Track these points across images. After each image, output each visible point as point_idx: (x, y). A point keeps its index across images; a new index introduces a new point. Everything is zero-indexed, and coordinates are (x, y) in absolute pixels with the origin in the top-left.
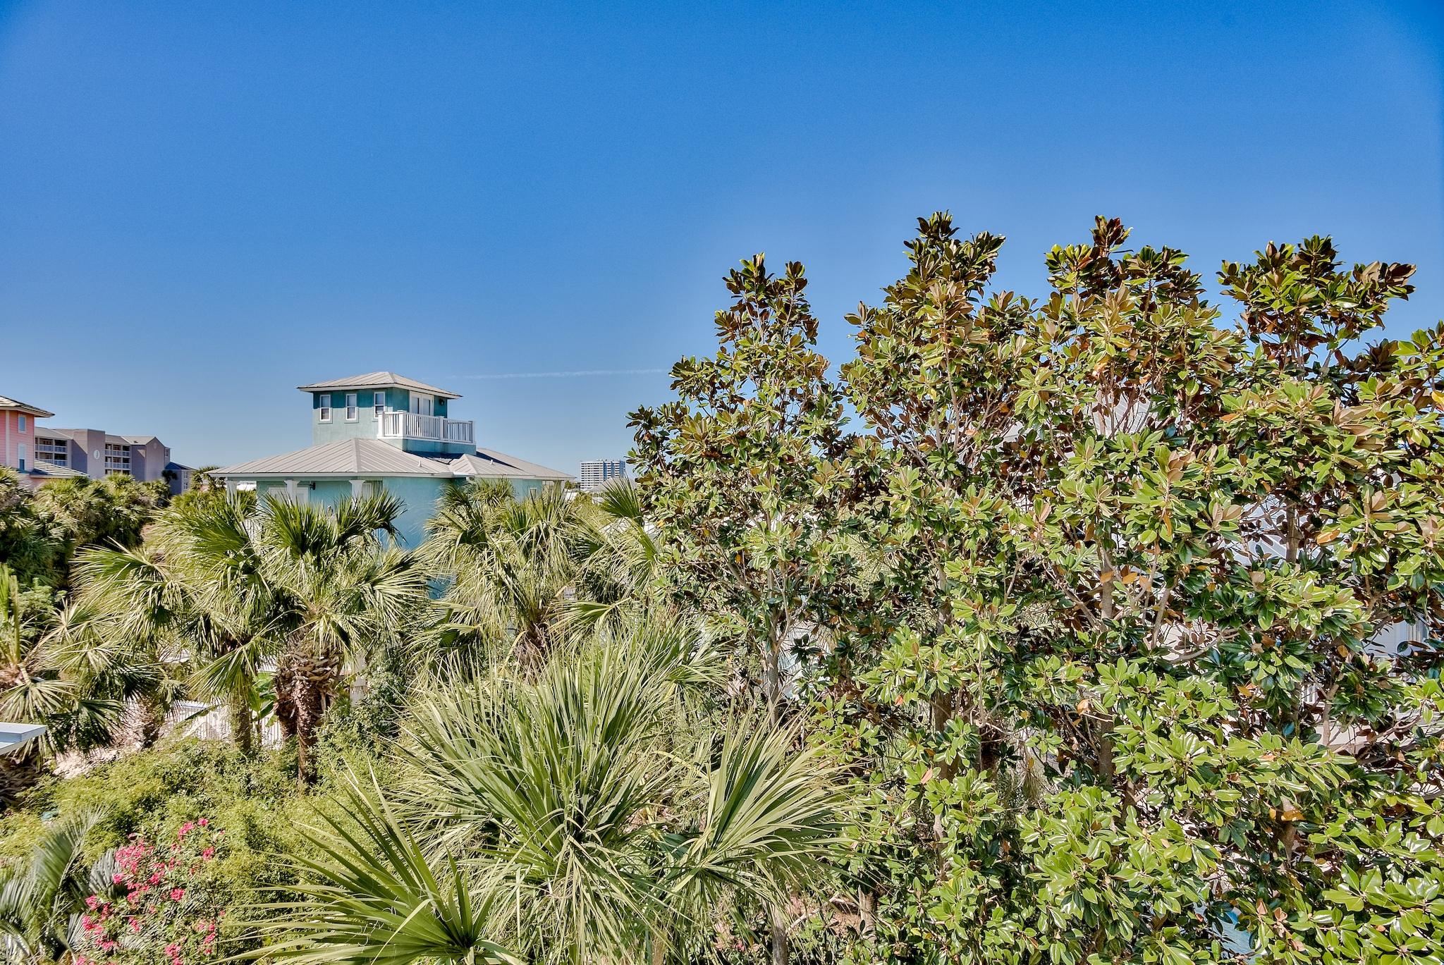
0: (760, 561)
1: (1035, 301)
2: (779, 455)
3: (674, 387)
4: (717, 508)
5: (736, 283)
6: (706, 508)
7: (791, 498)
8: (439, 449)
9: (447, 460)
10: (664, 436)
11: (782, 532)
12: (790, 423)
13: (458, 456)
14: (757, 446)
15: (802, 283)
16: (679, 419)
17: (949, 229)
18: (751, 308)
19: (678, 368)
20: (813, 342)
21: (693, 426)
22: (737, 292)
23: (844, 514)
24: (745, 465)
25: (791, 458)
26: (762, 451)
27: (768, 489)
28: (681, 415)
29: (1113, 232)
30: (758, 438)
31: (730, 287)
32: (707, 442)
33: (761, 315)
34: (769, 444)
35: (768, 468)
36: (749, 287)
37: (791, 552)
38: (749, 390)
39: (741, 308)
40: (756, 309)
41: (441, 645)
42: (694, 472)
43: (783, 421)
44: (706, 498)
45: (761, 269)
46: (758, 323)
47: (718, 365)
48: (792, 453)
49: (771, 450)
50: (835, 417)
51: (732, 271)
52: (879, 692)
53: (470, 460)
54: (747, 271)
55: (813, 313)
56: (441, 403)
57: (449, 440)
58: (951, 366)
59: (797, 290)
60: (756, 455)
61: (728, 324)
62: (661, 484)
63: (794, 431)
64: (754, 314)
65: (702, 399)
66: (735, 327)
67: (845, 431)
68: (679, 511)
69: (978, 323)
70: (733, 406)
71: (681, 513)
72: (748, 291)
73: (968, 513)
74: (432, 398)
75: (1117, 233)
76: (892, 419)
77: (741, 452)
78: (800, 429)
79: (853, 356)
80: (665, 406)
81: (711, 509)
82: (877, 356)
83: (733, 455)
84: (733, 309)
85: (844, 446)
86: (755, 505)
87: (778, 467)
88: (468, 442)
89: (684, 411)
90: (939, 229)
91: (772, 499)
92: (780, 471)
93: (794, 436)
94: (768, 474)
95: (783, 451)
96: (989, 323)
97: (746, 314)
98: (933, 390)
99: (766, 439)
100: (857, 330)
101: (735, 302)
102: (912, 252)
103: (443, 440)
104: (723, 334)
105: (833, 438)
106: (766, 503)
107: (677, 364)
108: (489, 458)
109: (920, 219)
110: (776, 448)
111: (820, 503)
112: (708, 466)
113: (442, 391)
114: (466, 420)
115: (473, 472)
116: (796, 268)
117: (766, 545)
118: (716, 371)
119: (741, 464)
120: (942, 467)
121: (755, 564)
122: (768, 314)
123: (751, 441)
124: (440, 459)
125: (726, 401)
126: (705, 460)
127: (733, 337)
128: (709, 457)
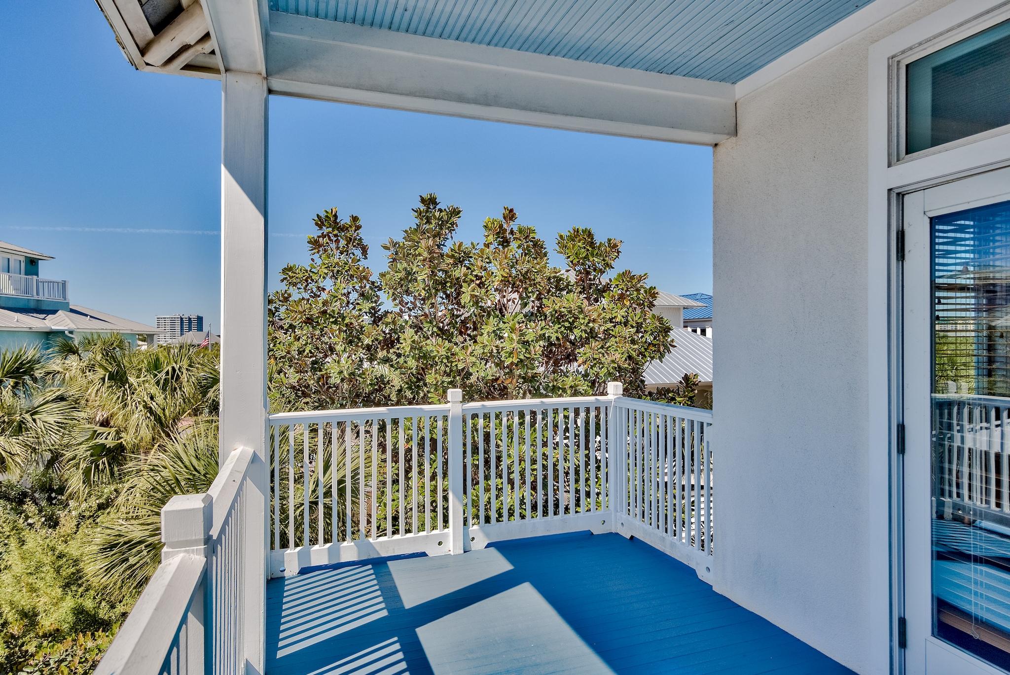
0: (335, 380)
1: (478, 244)
2: (345, 322)
3: (282, 281)
4: (310, 351)
5: (320, 222)
6: (304, 351)
7: (352, 345)
8: (32, 305)
9: (43, 316)
10: (277, 309)
11: (347, 362)
12: (352, 304)
13: (54, 312)
14: (333, 317)
15: (358, 228)
16: (286, 299)
17: (436, 202)
18: (329, 237)
19: (285, 271)
20: (366, 258)
21: (297, 306)
22: (321, 228)
23: (381, 354)
24: (326, 327)
25: (351, 324)
26: (336, 320)
27: (339, 340)
28: (287, 298)
29: (510, 215)
30: (334, 313)
31: (317, 224)
32: (305, 315)
33: (335, 241)
34: (340, 316)
35: (339, 329)
36: (328, 226)
37: (351, 373)
38: (328, 284)
39: (323, 236)
40: (332, 238)
41: (92, 455)
42: (296, 330)
43: (348, 302)
44: (304, 345)
45: (336, 216)
46: (333, 246)
47: (310, 271)
48: (352, 321)
49: (340, 320)
50: (376, 302)
51: (318, 215)
52: (396, 444)
53: (67, 316)
54: (327, 216)
55: (365, 242)
56: (32, 264)
57: (41, 298)
58: (431, 280)
59: (355, 230)
60: (332, 322)
61: (315, 244)
62: (276, 338)
63: (354, 308)
64: (331, 240)
65: (300, 289)
66: (320, 246)
67: (383, 309)
68: (288, 352)
69: (448, 256)
70: (319, 293)
71: (289, 354)
72: (327, 228)
73: (438, 352)
74: (22, 259)
75: (513, 216)
76: (407, 304)
77: (324, 320)
78: (358, 307)
79: (385, 268)
80: (277, 292)
81: (307, 351)
82: (397, 272)
83: (319, 321)
84: (319, 237)
85: (382, 318)
86: (332, 349)
87: (345, 329)
88: (61, 300)
89: (290, 295)
90: (430, 202)
91: (341, 345)
92: (346, 330)
93: (353, 312)
94: (339, 332)
95: (347, 321)
96: (452, 256)
97: (326, 240)
98: (423, 291)
99: (338, 313)
100: (389, 253)
101: (320, 233)
102: (416, 214)
103: (36, 297)
104: (312, 250)
105: (376, 312)
106: (339, 348)
107: (285, 268)
108: (86, 315)
109: (421, 196)
110: (344, 318)
111: (368, 348)
112: (306, 328)
113: (34, 252)
114: (59, 280)
115: (72, 326)
116: (355, 219)
117: (338, 370)
118: (309, 274)
119: (324, 327)
120: (430, 329)
121: (332, 381)
122: (339, 241)
123: (330, 315)
124: (35, 315)
125: (315, 290)
126: (304, 324)
127: (318, 252)
128: (306, 323)
